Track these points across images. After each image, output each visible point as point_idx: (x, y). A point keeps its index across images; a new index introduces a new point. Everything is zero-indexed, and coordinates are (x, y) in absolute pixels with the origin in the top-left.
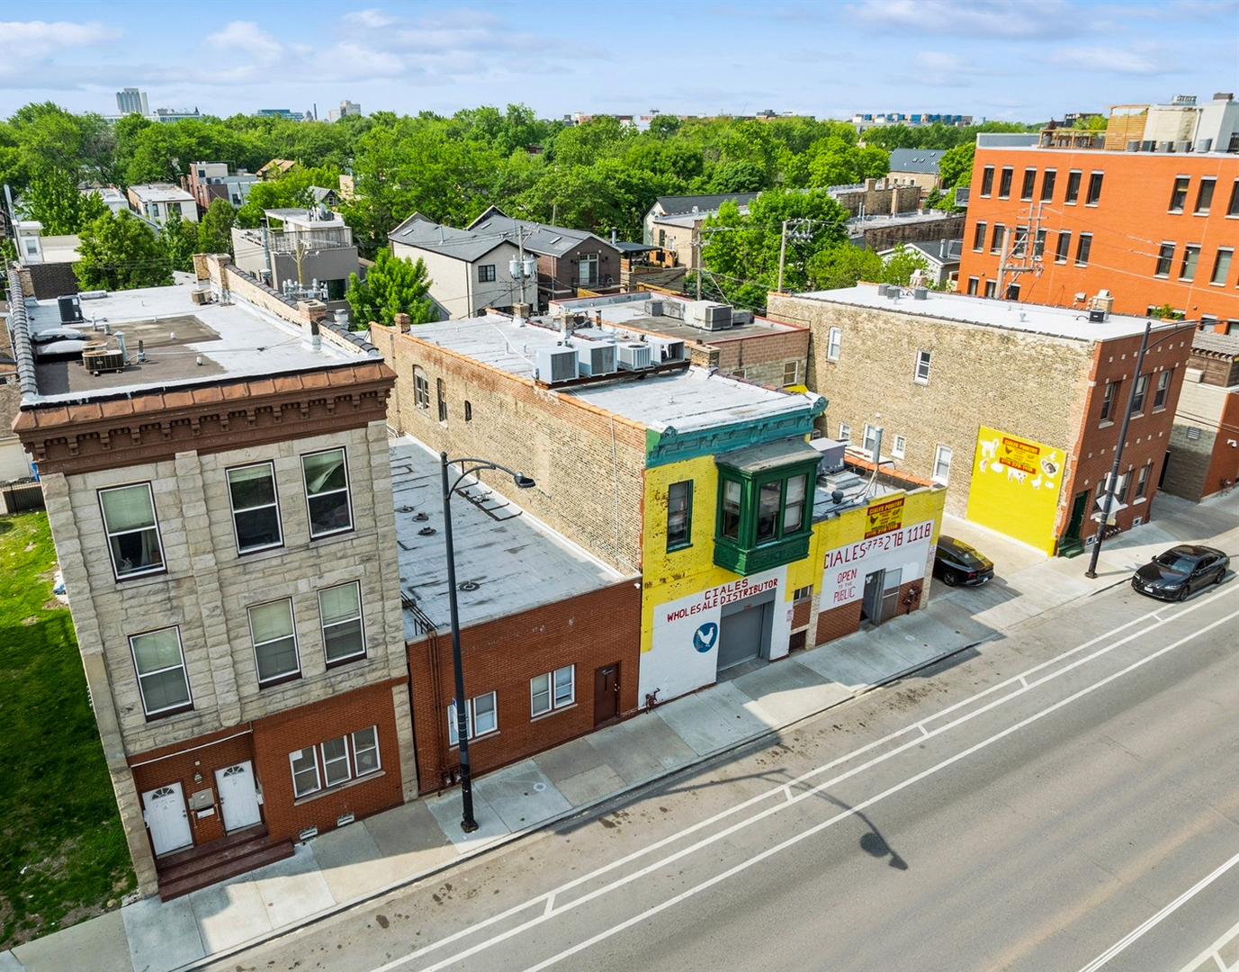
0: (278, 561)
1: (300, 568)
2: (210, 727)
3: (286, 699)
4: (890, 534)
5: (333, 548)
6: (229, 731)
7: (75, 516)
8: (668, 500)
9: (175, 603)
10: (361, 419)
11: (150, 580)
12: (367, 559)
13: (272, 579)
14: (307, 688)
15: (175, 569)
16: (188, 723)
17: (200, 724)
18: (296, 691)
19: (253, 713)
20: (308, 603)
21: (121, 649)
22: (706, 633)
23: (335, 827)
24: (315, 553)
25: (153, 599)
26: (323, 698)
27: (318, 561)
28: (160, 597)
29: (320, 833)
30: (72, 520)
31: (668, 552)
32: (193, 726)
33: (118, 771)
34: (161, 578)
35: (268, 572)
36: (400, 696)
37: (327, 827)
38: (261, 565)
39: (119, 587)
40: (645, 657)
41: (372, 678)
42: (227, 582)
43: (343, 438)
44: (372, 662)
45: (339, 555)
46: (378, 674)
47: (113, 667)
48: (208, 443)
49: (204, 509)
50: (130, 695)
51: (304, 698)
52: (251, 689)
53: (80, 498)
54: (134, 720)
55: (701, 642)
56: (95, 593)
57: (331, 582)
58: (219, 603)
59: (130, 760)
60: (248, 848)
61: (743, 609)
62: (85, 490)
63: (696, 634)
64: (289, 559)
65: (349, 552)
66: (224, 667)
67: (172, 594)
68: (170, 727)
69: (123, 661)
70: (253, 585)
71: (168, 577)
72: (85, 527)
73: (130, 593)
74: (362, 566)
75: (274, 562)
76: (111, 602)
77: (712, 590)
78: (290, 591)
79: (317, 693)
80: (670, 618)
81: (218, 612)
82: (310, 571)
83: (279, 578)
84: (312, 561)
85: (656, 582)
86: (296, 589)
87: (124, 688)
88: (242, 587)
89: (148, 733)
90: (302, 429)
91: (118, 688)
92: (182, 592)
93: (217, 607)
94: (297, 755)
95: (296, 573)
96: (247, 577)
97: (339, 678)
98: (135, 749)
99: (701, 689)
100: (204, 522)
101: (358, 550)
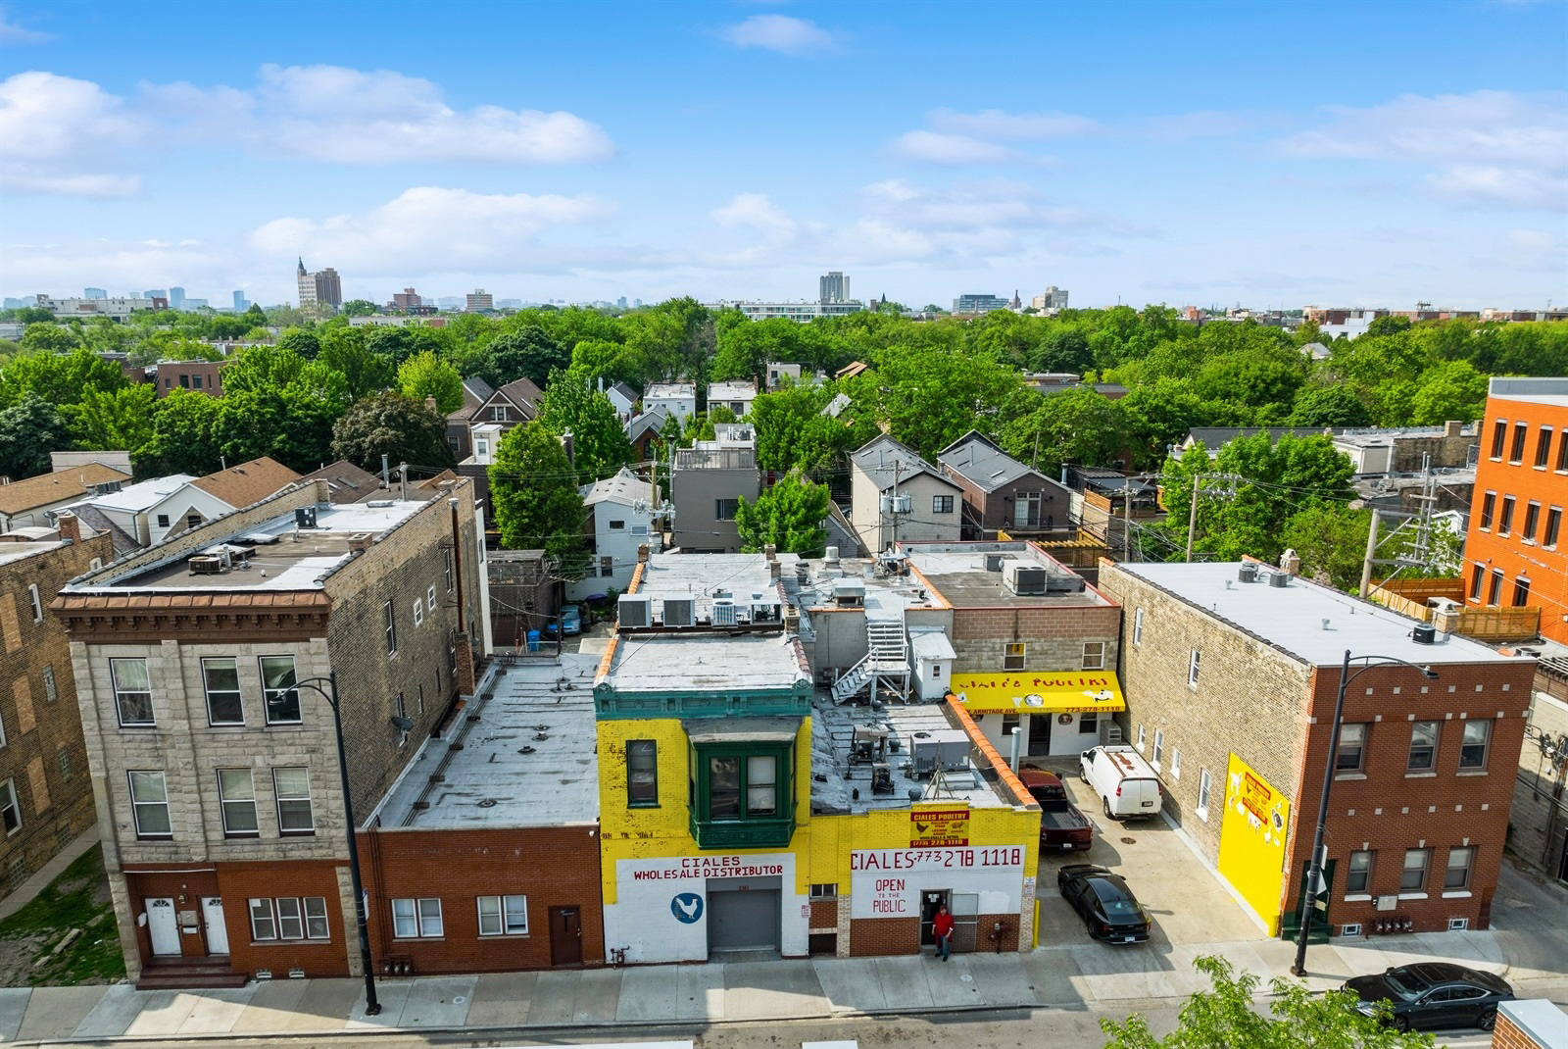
0: (240, 737)
1: (256, 745)
2: (182, 858)
3: (243, 852)
4: (953, 849)
5: (284, 736)
6: (197, 865)
7: (91, 674)
8: (627, 756)
9: (160, 752)
10: (304, 635)
11: (143, 731)
12: (312, 751)
13: (235, 751)
14: (262, 847)
15: (162, 726)
16: (167, 850)
17: (176, 853)
18: (253, 848)
19: (217, 855)
20: (262, 776)
21: (120, 779)
22: (688, 903)
23: (287, 977)
24: (268, 736)
25: (144, 746)
26: (276, 859)
27: (272, 744)
28: (150, 745)
29: (274, 978)
30: (88, 676)
31: (629, 808)
32: (171, 853)
33: (113, 873)
34: (150, 732)
35: (231, 744)
36: (344, 878)
37: (280, 975)
38: (226, 737)
39: (121, 731)
40: (609, 910)
41: (318, 854)
42: (199, 745)
43: (291, 647)
44: (318, 840)
45: (289, 742)
46: (325, 852)
47: (114, 791)
48: (185, 636)
49: (181, 685)
50: (125, 816)
51: (260, 855)
52: (216, 835)
53: (96, 662)
54: (127, 836)
55: (681, 911)
56: (103, 732)
57: (282, 763)
58: (191, 760)
59: (122, 866)
60: (216, 970)
61: (737, 889)
62: (100, 656)
63: (674, 901)
64: (247, 737)
65: (298, 741)
66: (193, 811)
67: (159, 745)
68: (153, 849)
69: (121, 788)
70: (220, 751)
71: (156, 732)
72: (99, 683)
73: (127, 738)
74: (308, 756)
75: (236, 737)
76: (114, 741)
77: (691, 858)
78: (248, 763)
79: (270, 854)
80: (637, 876)
81: (189, 766)
82: (265, 751)
83: (240, 751)
84: (266, 743)
85: (617, 835)
86: (254, 762)
87: (122, 809)
88: (211, 752)
89: (136, 849)
90: (256, 636)
91: (117, 808)
92: (166, 745)
93: (189, 763)
94: (255, 903)
95: (253, 750)
96: (215, 744)
97: (290, 846)
98: (128, 858)
99: (687, 963)
100: (181, 695)
101: (305, 742)
